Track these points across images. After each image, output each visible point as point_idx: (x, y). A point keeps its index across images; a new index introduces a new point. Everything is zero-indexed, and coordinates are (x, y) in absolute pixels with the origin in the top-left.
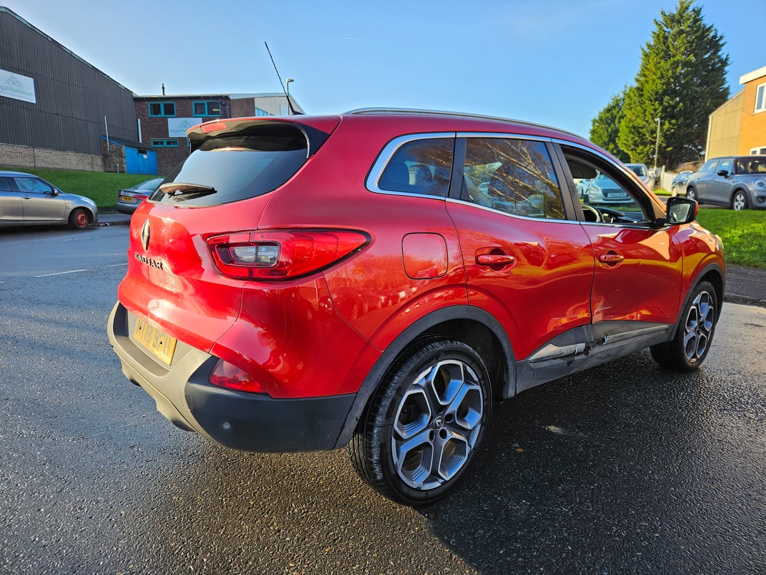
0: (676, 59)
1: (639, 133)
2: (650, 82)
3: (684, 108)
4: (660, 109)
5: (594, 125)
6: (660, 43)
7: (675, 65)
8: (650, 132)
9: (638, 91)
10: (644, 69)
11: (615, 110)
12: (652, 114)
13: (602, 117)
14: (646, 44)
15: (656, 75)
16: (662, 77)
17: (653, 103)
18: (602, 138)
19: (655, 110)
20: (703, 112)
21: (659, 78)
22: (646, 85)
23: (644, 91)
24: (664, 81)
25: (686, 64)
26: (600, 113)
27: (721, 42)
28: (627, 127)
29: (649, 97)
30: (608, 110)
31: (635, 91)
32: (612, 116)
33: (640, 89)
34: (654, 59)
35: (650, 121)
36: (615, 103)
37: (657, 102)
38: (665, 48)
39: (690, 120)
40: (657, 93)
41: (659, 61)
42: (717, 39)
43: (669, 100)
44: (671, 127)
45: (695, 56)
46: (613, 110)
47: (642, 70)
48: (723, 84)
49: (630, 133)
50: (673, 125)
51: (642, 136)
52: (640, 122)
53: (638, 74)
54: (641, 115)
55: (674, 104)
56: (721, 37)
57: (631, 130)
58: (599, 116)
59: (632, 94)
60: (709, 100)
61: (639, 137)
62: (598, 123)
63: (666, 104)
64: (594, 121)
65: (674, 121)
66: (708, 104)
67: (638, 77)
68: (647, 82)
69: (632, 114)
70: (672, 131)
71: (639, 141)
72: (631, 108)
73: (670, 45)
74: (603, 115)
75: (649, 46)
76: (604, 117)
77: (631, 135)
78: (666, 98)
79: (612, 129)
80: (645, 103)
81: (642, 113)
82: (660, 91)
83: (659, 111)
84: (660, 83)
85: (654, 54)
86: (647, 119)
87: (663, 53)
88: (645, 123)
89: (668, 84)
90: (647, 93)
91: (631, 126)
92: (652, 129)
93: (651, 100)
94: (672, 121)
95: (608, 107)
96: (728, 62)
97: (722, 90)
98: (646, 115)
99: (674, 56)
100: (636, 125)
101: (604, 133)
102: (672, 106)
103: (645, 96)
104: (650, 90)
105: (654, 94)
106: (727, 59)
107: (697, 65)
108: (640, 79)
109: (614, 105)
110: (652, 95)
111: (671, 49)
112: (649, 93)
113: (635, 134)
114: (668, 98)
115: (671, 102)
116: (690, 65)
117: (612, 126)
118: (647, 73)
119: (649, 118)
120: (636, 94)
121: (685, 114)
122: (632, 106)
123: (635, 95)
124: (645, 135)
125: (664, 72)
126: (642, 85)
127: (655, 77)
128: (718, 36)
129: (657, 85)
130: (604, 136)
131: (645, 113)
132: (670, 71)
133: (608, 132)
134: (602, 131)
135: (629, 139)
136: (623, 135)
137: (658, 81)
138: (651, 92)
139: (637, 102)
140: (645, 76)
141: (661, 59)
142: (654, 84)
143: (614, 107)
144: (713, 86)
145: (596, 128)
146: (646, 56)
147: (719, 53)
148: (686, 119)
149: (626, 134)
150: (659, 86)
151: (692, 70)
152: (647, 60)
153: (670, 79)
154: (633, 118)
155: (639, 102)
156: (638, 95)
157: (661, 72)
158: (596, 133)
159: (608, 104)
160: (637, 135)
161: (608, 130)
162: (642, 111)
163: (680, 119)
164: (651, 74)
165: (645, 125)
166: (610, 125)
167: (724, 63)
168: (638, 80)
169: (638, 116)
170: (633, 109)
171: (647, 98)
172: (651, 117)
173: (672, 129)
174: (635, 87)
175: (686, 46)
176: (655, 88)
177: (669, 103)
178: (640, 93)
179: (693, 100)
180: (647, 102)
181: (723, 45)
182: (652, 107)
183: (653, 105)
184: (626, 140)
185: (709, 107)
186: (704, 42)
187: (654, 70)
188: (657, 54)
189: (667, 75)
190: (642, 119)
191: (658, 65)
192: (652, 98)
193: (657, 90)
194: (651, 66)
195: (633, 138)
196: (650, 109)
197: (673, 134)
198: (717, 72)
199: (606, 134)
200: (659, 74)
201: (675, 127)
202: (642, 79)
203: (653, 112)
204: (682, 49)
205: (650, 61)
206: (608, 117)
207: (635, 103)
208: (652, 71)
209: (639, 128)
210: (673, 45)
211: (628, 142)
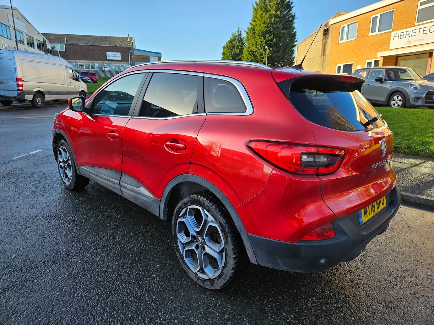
0: (271, 13)
1: (254, 55)
2: (258, 25)
3: (276, 42)
4: (264, 41)
5: (224, 50)
6: (262, 3)
7: (270, 16)
8: (259, 54)
9: (252, 30)
10: (255, 17)
11: (234, 41)
12: (260, 44)
13: (228, 45)
14: (255, 3)
15: (261, 21)
16: (264, 23)
17: (260, 38)
18: (228, 58)
19: (262, 42)
20: (285, 45)
21: (263, 23)
22: (256, 27)
23: (255, 31)
24: (265, 25)
25: (276, 16)
26: (226, 43)
27: (292, 6)
28: (247, 51)
29: (258, 34)
30: (231, 42)
31: (251, 30)
32: (233, 45)
33: (253, 29)
34: (260, 12)
35: (259, 48)
36: (234, 38)
37: (263, 37)
38: (265, 6)
39: (279, 49)
40: (262, 32)
41: (262, 13)
42: (290, 3)
43: (269, 36)
44: (270, 52)
45: (281, 12)
46: (233, 41)
47: (254, 17)
48: (293, 29)
49: (249, 55)
50: (271, 51)
51: (255, 56)
52: (254, 48)
53: (251, 20)
54: (255, 45)
55: (271, 39)
56: (292, 3)
57: (250, 53)
58: (226, 45)
59: (249, 32)
60: (288, 38)
61: (254, 57)
62: (226, 48)
63: (267, 39)
64: (224, 48)
65: (271, 49)
66: (287, 40)
67: (251, 22)
68: (257, 25)
69: (249, 44)
70: (271, 54)
71: (254, 59)
72: (249, 40)
73: (268, 5)
74: (228, 44)
75: (257, 4)
76: (229, 45)
77: (250, 56)
78: (267, 35)
79: (233, 52)
80: (256, 37)
81: (255, 43)
82: (264, 31)
83: (264, 42)
84: (264, 26)
85: (260, 9)
86: (258, 47)
87: (264, 9)
88: (256, 49)
89: (268, 27)
90: (257, 31)
91: (249, 51)
92: (261, 53)
93: (259, 36)
94: (270, 49)
95: (231, 40)
96: (295, 17)
97: (293, 33)
98: (257, 45)
99: (270, 11)
100: (252, 50)
101: (229, 55)
102: (270, 40)
103: (256, 33)
104: (259, 30)
105: (261, 32)
106: (294, 16)
107: (281, 18)
108: (252, 23)
109: (234, 39)
110: (260, 33)
111: (268, 7)
112: (258, 31)
113: (252, 55)
114: (268, 35)
115: (269, 38)
116: (278, 17)
117: (234, 51)
118: (256, 20)
119: (258, 46)
120: (251, 31)
121: (276, 45)
122: (249, 39)
123: (251, 33)
124: (257, 56)
125: (265, 20)
126: (254, 26)
127: (261, 23)
128: (290, 2)
129: (262, 27)
130: (230, 56)
131: (257, 43)
132: (269, 20)
133: (231, 54)
134: (228, 54)
135: (249, 58)
136: (245, 56)
137: (262, 25)
138: (259, 31)
139: (252, 36)
140: (255, 21)
141: (263, 12)
142: (260, 26)
143: (234, 40)
144: (289, 30)
145: (225, 51)
146: (255, 9)
147: (291, 12)
148: (277, 48)
149: (247, 55)
150: (263, 28)
151: (279, 20)
152: (256, 12)
153: (268, 25)
154: (250, 46)
155: (253, 36)
156: (252, 32)
157: (264, 20)
158: (225, 54)
159: (230, 38)
160: (253, 56)
161: (231, 53)
162: (255, 42)
163: (274, 48)
164: (259, 21)
165: (257, 50)
166: (232, 50)
167: (293, 17)
168: (251, 24)
169: (252, 45)
170: (250, 41)
171: (257, 34)
172: (260, 46)
173: (270, 53)
174: (250, 28)
175: (276, 5)
176: (261, 29)
177: (268, 38)
178: (253, 31)
179: (280, 38)
180: (257, 37)
181: (293, 7)
182: (260, 40)
183: (261, 39)
184: (247, 59)
185: (288, 42)
186: (285, 4)
187: (260, 18)
188: (261, 9)
189: (267, 22)
190: (255, 46)
191: (262, 16)
192: (260, 35)
193: (263, 30)
194: (258, 16)
195: (251, 58)
196: (259, 41)
197: (271, 56)
198: (291, 22)
199: (230, 55)
200: (263, 21)
201: (272, 52)
202: (254, 23)
203: (260, 43)
204: (274, 7)
205: (258, 13)
206: (231, 46)
207: (251, 37)
208: (259, 19)
209: (254, 52)
210: (269, 4)
211: (248, 60)
